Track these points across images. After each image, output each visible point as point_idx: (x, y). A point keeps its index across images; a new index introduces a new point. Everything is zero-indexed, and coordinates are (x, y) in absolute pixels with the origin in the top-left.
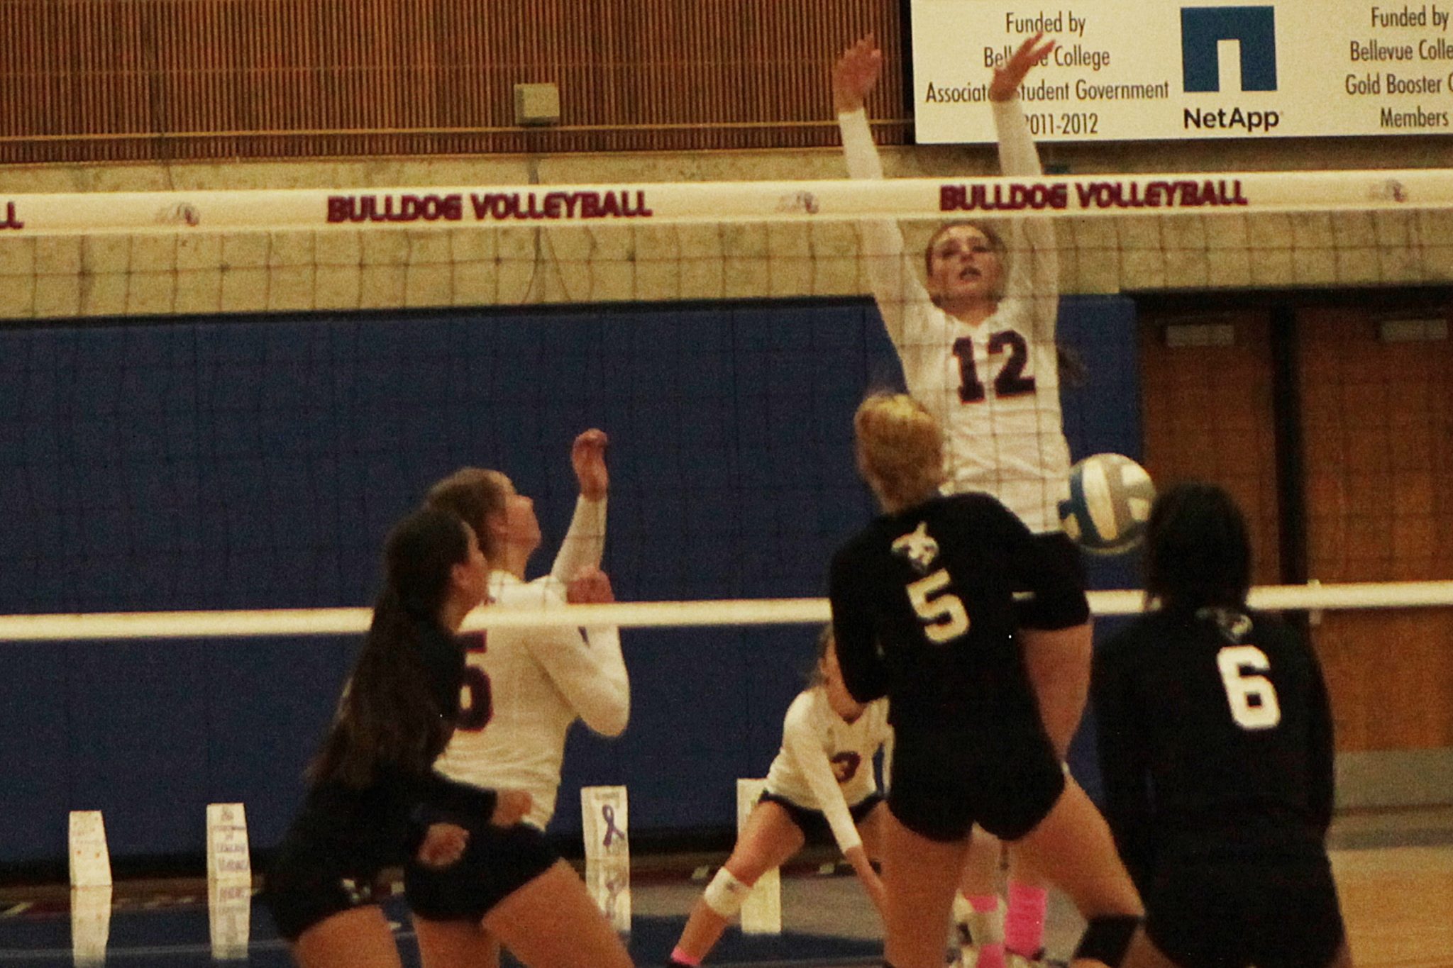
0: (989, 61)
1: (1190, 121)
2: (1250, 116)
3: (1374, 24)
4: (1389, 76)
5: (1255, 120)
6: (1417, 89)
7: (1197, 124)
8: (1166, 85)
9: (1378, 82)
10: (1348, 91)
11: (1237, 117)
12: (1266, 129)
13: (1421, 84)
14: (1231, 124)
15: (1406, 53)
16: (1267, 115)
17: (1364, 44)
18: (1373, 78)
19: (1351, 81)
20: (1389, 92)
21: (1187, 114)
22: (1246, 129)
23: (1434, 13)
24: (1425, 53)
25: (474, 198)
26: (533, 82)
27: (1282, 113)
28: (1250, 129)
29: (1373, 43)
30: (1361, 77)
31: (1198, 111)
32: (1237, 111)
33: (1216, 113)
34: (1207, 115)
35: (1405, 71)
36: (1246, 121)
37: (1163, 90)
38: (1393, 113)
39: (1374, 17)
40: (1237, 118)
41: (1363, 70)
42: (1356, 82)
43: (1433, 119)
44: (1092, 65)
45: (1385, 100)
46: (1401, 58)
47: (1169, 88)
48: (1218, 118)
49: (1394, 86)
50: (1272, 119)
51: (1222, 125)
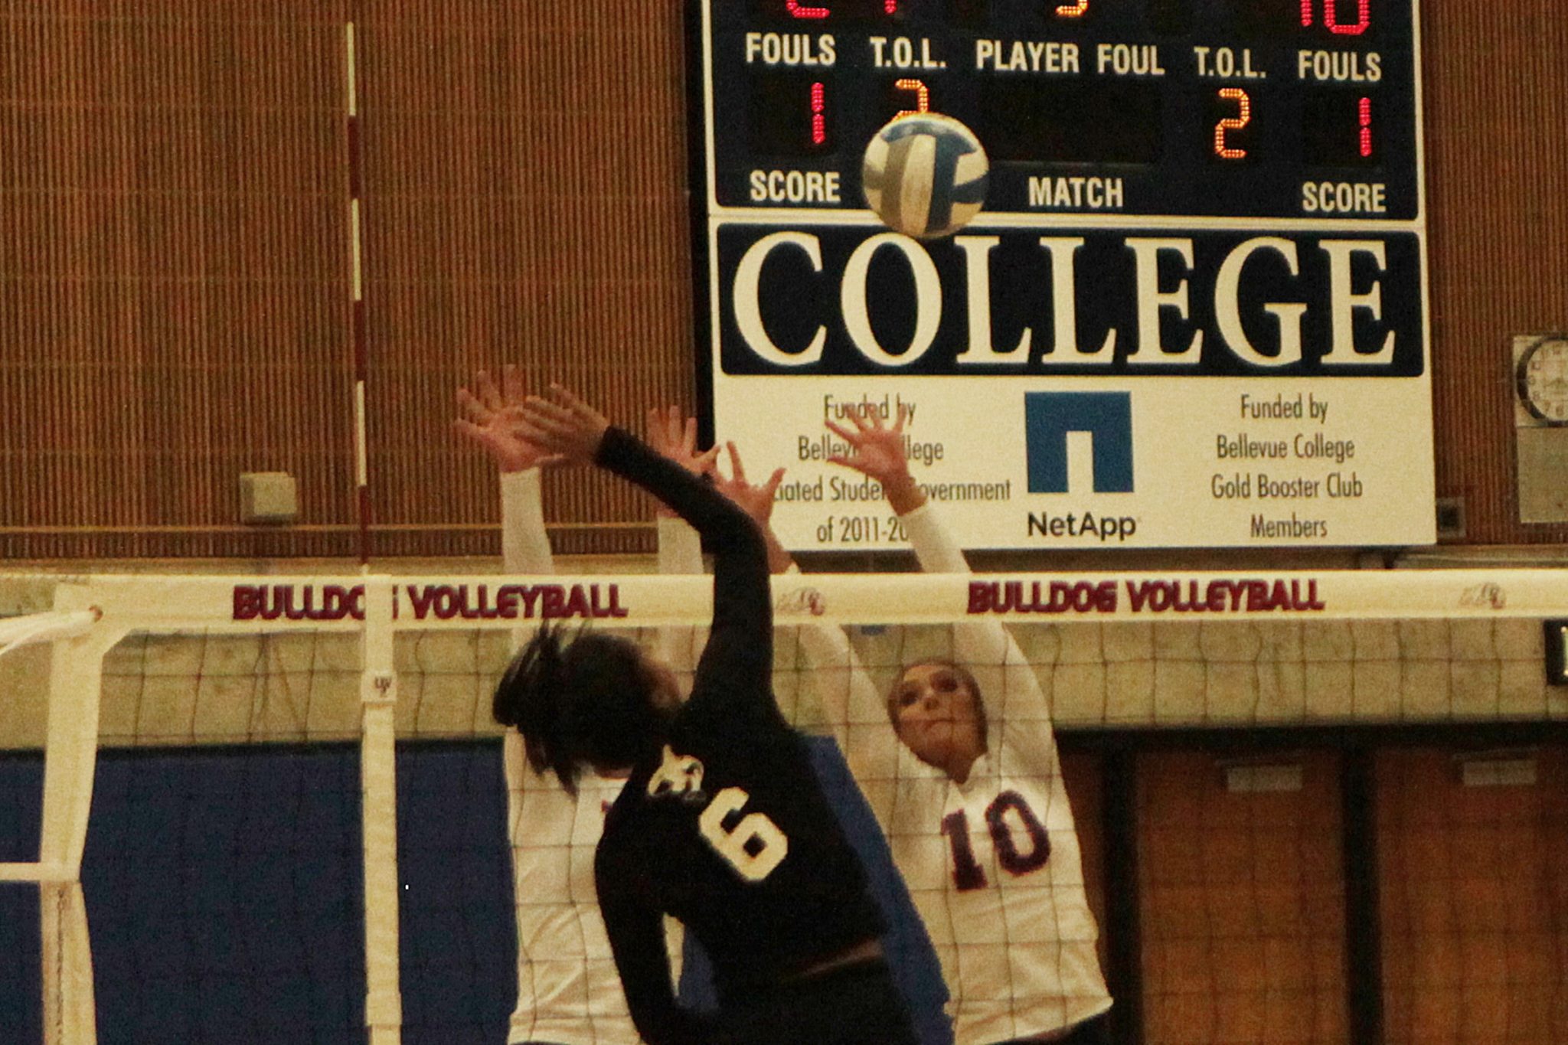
0: (804, 453)
1: (1035, 529)
2: (1103, 522)
3: (1243, 415)
4: (1260, 477)
5: (1109, 527)
6: (1292, 492)
7: (1043, 531)
8: (1008, 485)
9: (1248, 484)
10: (1214, 493)
11: (1088, 523)
12: (1122, 538)
13: (1297, 487)
14: (1081, 532)
15: (1279, 451)
16: (1122, 522)
17: (1232, 439)
18: (1243, 479)
19: (1218, 482)
20: (1261, 496)
21: (1032, 519)
22: (1099, 538)
23: (1312, 404)
24: (1301, 451)
25: (1130, 586)
26: (262, 470)
27: (1139, 519)
28: (1103, 538)
29: (1243, 438)
30: (1228, 477)
31: (1044, 517)
32: (1088, 516)
33: (1065, 519)
34: (1053, 521)
35: (1280, 471)
36: (1098, 526)
37: (1002, 490)
38: (1265, 522)
39: (1244, 406)
40: (1088, 525)
41: (1232, 469)
42: (1224, 483)
43: (1307, 528)
44: (922, 460)
45: (1256, 506)
46: (1274, 456)
47: (1012, 488)
48: (1067, 524)
49: (1266, 489)
50: (1127, 527)
51: (1072, 533)
